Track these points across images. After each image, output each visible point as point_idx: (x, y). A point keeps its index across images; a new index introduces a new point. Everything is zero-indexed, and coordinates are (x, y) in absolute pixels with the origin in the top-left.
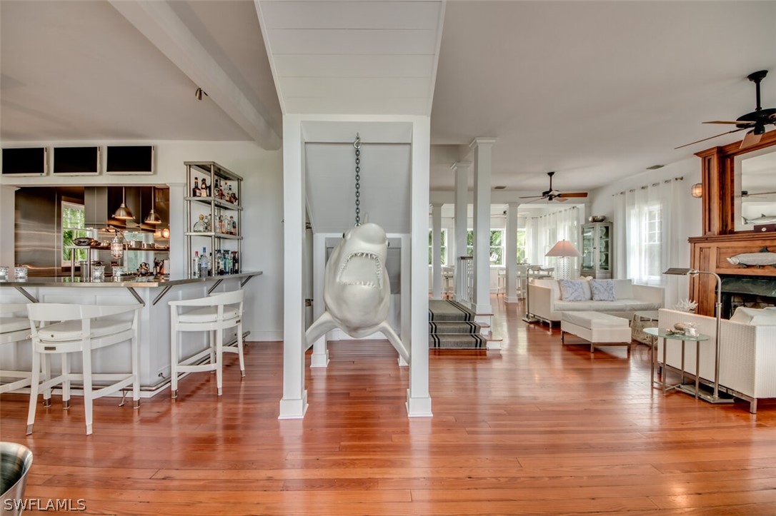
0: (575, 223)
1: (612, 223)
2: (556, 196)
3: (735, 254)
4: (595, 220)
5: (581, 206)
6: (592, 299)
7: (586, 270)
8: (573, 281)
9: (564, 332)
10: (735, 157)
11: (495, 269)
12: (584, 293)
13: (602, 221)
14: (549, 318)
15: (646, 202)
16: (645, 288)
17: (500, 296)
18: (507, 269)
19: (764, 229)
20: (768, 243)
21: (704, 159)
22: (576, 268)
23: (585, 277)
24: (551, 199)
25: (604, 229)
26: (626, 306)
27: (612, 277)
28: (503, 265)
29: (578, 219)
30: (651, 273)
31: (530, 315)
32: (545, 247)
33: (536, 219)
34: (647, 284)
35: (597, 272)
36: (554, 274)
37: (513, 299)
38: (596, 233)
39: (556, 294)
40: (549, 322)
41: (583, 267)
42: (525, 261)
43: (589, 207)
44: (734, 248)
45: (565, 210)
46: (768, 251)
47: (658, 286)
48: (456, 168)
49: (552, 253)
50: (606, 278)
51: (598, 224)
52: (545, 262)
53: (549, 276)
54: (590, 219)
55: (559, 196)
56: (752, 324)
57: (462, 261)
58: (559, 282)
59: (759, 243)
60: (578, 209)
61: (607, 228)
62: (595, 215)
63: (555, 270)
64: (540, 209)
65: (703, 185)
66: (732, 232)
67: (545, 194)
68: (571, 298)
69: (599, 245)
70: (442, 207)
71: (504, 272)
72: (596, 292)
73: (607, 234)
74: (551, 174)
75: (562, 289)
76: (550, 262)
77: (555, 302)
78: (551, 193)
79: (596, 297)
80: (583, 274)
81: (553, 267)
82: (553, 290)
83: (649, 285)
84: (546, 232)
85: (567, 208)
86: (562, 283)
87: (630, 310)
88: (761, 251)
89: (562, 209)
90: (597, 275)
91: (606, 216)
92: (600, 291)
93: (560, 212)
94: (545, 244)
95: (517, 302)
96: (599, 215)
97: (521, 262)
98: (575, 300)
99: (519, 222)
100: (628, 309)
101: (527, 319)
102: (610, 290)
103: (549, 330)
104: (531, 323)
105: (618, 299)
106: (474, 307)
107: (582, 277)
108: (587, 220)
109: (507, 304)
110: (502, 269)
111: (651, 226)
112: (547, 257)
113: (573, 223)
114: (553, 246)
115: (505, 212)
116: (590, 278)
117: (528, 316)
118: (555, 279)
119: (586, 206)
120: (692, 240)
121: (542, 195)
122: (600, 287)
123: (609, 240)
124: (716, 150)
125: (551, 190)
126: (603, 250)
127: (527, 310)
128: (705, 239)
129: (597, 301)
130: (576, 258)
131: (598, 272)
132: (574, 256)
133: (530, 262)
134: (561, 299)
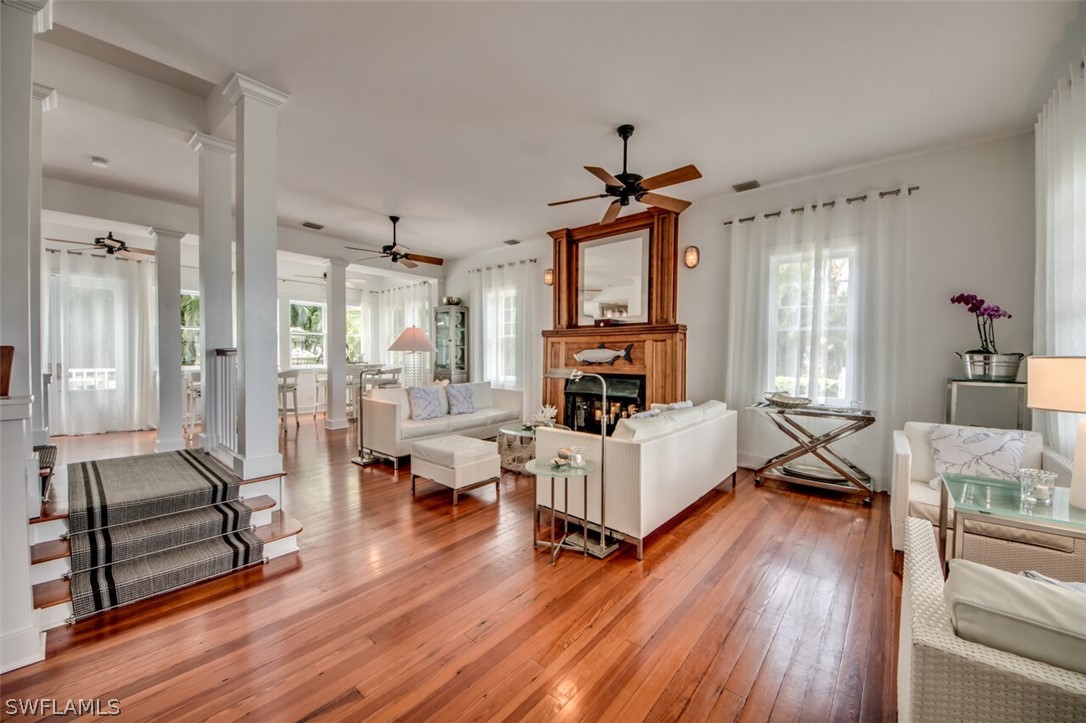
0: (427, 304)
1: (468, 308)
2: (402, 257)
3: (580, 350)
4: (450, 303)
5: (434, 282)
6: (449, 413)
7: (440, 372)
8: (425, 388)
9: (415, 477)
10: (580, 244)
11: (310, 371)
12: (440, 404)
13: (457, 304)
14: (393, 453)
15: (503, 285)
16: (501, 393)
17: (320, 417)
18: (330, 373)
19: (602, 324)
20: (605, 339)
21: (555, 240)
22: (428, 367)
23: (441, 380)
24: (395, 259)
25: (460, 316)
26: (488, 418)
27: (468, 381)
28: (324, 366)
29: (430, 300)
30: (507, 373)
31: (364, 450)
32: (389, 337)
33: (376, 293)
34: (503, 386)
35: (453, 373)
36: (401, 378)
37: (340, 422)
38: (450, 321)
39: (404, 412)
40: (394, 460)
41: (437, 366)
42: (361, 358)
43: (443, 285)
44: (578, 343)
45: (415, 285)
46: (605, 348)
47: (513, 389)
48: (200, 145)
49: (397, 346)
50: (462, 382)
51: (453, 308)
52: (389, 360)
53: (394, 382)
54: (445, 301)
55: (406, 256)
56: (635, 440)
57: (219, 358)
58: (408, 391)
59: (598, 339)
60: (430, 285)
61: (463, 314)
62: (450, 295)
63: (403, 371)
64: (380, 279)
65: (554, 272)
66: (576, 326)
67: (387, 249)
68: (425, 415)
69: (454, 334)
70: (182, 241)
71: (324, 378)
72: (454, 402)
73: (463, 323)
74: (395, 219)
75: (413, 402)
76: (396, 359)
77: (404, 426)
78: (394, 250)
79: (454, 410)
80: (437, 377)
81: (400, 366)
82: (400, 406)
83: (506, 388)
84: (390, 314)
85: (417, 283)
86: (412, 392)
87: (492, 423)
88: (600, 348)
89: (411, 282)
90: (454, 377)
91: (463, 299)
92: (458, 400)
93: (408, 287)
94: (389, 334)
95: (347, 425)
96: (455, 295)
97: (355, 359)
98: (430, 418)
99: (349, 295)
100: (490, 422)
101: (359, 460)
102: (470, 397)
103: (393, 473)
104: (365, 466)
105: (478, 409)
106: (238, 463)
107: (437, 381)
108: (440, 301)
109: (329, 433)
110: (321, 372)
111: (508, 315)
112: (392, 352)
113: (424, 305)
114: (399, 335)
115: (325, 275)
116: (446, 382)
117: (361, 454)
118: (403, 386)
119: (439, 283)
120: (545, 334)
121: (382, 251)
122: (457, 394)
123: (465, 330)
124: (565, 232)
125: (395, 244)
126: (459, 343)
127: (359, 444)
128: (555, 333)
129: (456, 414)
130: (428, 353)
131: (455, 373)
132: (426, 350)
133: (368, 359)
134: (411, 418)
